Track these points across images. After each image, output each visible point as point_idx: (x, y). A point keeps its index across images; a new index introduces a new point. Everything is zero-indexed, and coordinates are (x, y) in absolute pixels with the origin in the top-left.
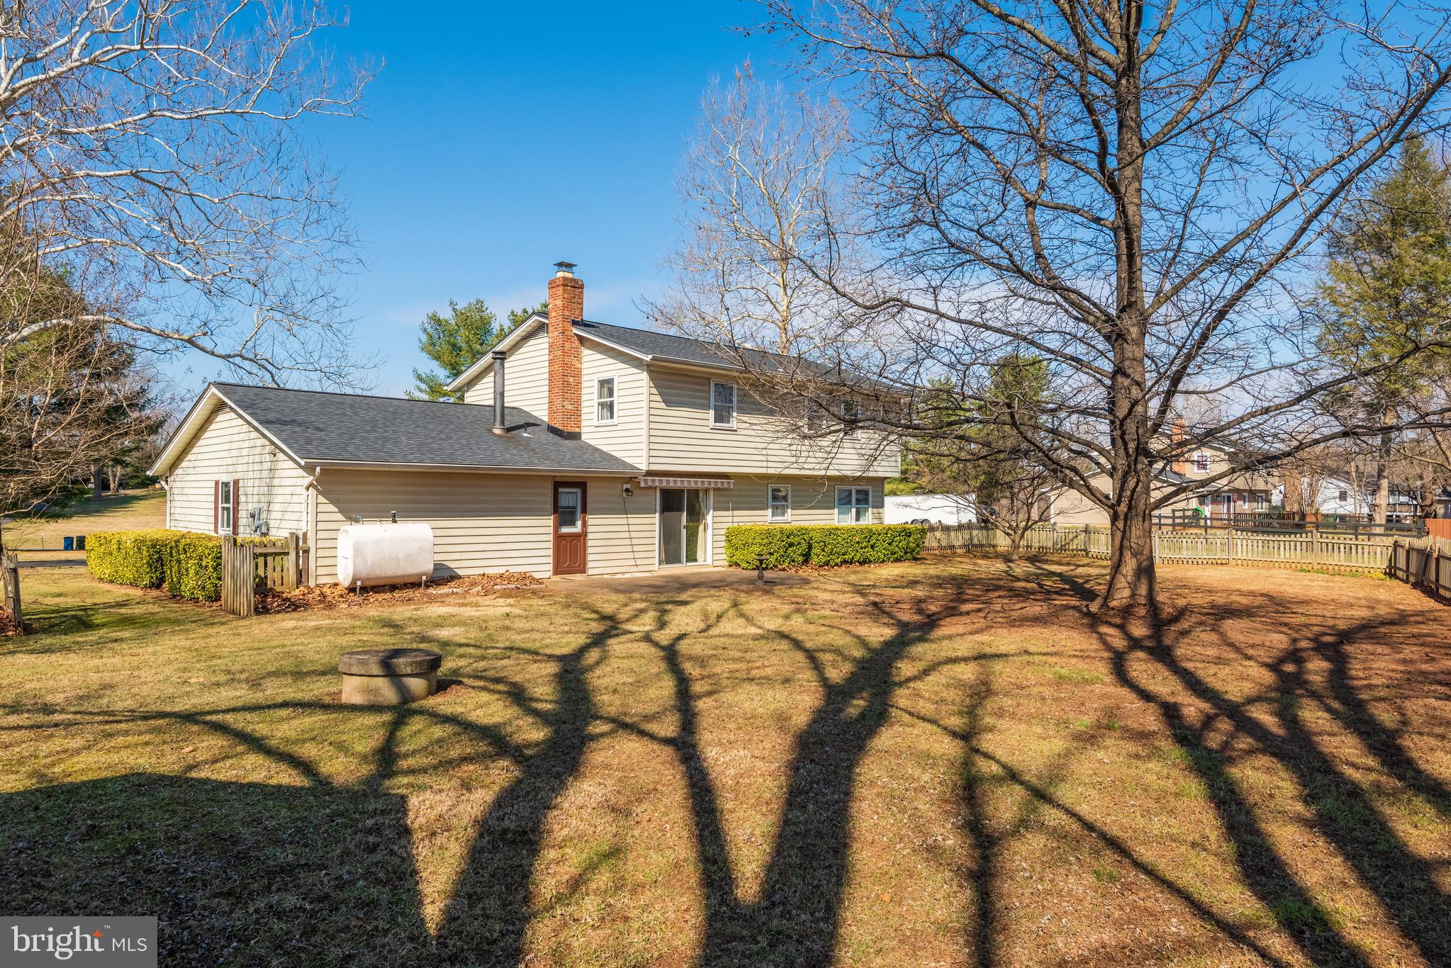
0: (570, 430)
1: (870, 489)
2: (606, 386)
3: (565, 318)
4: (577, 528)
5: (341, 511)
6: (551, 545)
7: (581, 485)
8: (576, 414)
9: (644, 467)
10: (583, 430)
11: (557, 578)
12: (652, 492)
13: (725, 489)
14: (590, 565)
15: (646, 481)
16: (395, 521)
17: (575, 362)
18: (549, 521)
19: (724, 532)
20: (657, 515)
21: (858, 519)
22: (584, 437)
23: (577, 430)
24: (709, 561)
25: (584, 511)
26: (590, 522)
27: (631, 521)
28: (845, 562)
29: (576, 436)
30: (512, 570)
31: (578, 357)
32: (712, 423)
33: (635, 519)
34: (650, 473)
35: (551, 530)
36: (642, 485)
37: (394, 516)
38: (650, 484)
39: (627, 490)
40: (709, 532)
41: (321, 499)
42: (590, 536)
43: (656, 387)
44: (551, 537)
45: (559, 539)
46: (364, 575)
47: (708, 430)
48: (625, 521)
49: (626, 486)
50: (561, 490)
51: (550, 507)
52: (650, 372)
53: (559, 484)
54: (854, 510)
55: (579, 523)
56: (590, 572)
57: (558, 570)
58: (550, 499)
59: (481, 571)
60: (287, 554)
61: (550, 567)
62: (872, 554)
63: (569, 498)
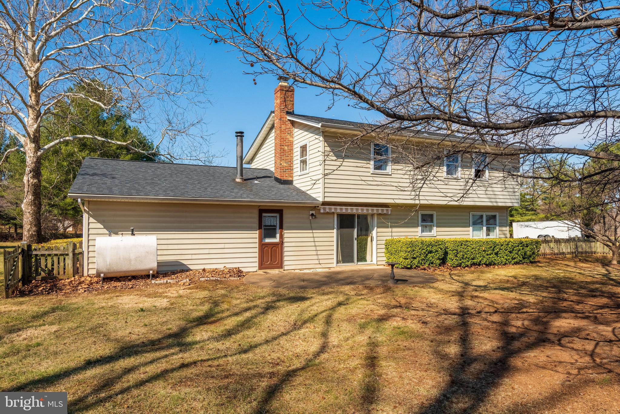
0: (285, 178)
1: (497, 214)
2: (304, 149)
3: (281, 111)
4: (277, 240)
5: (105, 227)
6: (257, 250)
7: (280, 212)
8: (290, 169)
9: (321, 199)
10: (295, 179)
11: (261, 272)
12: (331, 216)
13: (385, 214)
14: (285, 263)
15: (324, 209)
16: (133, 234)
17: (288, 137)
18: (256, 234)
19: (384, 242)
20: (335, 231)
21: (488, 235)
22: (294, 183)
23: (290, 179)
24: (374, 261)
25: (281, 227)
26: (286, 235)
27: (315, 235)
28: (474, 264)
29: (290, 182)
30: (228, 266)
31: (291, 134)
32: (372, 170)
33: (320, 234)
34: (324, 203)
35: (257, 240)
36: (322, 211)
37: (133, 231)
38: (328, 210)
39: (312, 215)
40: (374, 242)
41: (92, 220)
42: (285, 244)
43: (329, 146)
44: (257, 245)
45: (263, 247)
46: (104, 270)
47: (369, 174)
48: (311, 235)
49: (311, 212)
50: (264, 215)
51: (256, 225)
52: (325, 137)
53: (262, 211)
54: (485, 228)
55: (278, 235)
56: (286, 268)
57: (262, 265)
58: (256, 220)
59: (202, 267)
60: (67, 255)
61: (257, 264)
62: (498, 259)
63: (270, 220)
